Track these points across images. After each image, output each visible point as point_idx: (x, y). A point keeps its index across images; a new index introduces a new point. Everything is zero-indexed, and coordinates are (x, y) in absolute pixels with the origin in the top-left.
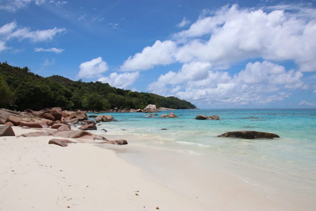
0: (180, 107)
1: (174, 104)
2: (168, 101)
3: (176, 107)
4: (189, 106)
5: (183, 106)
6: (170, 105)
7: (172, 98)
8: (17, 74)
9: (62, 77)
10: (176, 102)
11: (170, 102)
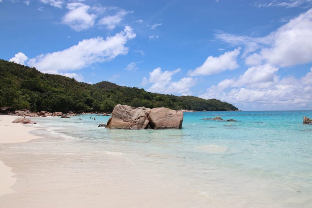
0: (219, 109)
1: (213, 106)
2: (208, 103)
3: (215, 109)
4: (229, 108)
5: (222, 108)
6: (209, 107)
7: (213, 100)
8: (64, 84)
9: (110, 83)
10: (216, 104)
11: (209, 104)
